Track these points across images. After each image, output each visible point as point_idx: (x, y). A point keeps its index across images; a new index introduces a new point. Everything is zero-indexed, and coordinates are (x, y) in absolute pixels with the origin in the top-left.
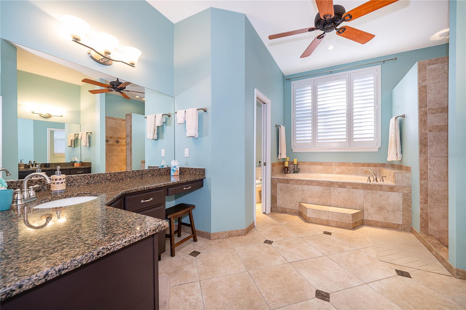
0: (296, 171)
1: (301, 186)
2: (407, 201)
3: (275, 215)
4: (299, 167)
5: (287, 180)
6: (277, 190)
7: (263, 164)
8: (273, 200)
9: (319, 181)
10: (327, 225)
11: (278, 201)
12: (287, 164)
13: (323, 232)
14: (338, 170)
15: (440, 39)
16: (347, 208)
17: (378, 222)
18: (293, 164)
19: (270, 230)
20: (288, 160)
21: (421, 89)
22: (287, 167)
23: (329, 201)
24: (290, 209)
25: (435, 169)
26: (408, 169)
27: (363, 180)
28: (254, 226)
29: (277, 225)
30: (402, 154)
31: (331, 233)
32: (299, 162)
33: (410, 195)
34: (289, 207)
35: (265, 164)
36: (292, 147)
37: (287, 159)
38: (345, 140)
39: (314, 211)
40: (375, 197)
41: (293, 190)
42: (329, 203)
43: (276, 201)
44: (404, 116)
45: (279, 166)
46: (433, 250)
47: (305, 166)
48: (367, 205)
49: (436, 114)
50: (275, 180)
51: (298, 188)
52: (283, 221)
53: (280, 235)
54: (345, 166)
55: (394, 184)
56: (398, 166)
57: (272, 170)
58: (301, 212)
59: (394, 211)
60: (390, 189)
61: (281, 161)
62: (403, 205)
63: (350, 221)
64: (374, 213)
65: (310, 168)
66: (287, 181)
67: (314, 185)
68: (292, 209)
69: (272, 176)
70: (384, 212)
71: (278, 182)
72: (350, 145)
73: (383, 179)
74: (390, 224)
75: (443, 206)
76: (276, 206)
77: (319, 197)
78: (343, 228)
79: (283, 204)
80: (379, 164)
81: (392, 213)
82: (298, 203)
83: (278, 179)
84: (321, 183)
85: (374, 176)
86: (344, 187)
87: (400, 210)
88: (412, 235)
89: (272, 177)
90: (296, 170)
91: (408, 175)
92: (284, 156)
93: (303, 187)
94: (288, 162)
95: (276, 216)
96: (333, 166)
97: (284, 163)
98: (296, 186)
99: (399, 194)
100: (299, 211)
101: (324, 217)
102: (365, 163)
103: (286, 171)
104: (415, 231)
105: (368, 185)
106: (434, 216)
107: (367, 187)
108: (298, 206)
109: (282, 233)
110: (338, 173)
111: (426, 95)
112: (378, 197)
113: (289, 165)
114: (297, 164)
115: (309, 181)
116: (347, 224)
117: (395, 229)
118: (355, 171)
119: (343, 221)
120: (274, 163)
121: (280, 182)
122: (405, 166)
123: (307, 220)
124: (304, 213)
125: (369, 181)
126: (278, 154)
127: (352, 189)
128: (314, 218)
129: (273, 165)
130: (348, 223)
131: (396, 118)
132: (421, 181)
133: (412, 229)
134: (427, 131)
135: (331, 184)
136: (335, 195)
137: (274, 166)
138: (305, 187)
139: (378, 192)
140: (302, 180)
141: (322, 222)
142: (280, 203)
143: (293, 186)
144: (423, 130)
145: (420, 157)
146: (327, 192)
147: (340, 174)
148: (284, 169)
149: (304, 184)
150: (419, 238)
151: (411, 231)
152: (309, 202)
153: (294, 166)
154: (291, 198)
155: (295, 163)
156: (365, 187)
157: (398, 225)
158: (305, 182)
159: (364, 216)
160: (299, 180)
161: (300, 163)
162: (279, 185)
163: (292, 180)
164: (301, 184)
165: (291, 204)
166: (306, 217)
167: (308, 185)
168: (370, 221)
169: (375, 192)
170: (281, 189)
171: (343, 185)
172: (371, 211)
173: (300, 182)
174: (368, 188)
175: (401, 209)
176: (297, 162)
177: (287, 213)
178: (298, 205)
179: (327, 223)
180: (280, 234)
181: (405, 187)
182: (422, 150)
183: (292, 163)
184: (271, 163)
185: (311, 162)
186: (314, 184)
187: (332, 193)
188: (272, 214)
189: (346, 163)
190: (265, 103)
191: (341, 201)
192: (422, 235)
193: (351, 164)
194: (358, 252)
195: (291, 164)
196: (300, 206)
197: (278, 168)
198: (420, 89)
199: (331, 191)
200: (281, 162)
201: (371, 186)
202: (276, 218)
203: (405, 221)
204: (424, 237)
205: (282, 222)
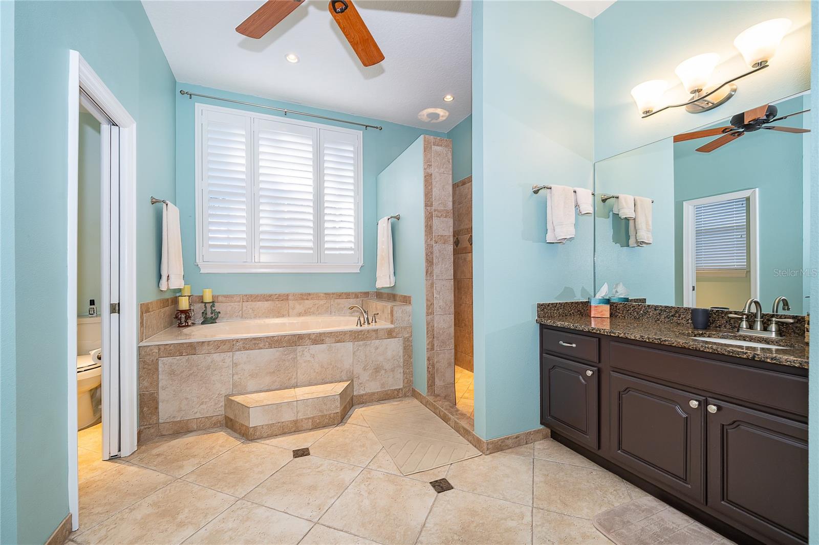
0: (210, 319)
1: (231, 353)
2: (408, 349)
3: (155, 451)
4: (218, 307)
5: (191, 345)
6: (160, 377)
7: (106, 309)
8: (145, 409)
9: (273, 337)
10: (295, 432)
11: (161, 407)
12: (184, 304)
13: (292, 453)
14: (299, 308)
15: (426, 121)
16: (327, 383)
17: (373, 394)
18: (202, 302)
19: (139, 517)
20: (187, 292)
21: (427, 177)
22: (183, 312)
23: (294, 377)
24: (199, 420)
25: (441, 297)
26: (406, 300)
27: (348, 323)
28: (71, 532)
29: (166, 484)
30: (395, 276)
31: (308, 449)
32: (218, 296)
33: (411, 339)
34: (198, 415)
35: (115, 308)
36: (197, 261)
37: (186, 289)
38: (311, 252)
39: (266, 408)
40: (370, 351)
41: (208, 368)
42: (293, 381)
43: (157, 408)
44: (398, 218)
45: (163, 310)
46: (450, 419)
47: (232, 304)
48: (358, 370)
49: (441, 218)
50: (151, 350)
51: (223, 361)
52: (185, 463)
53: (179, 520)
54: (312, 299)
55: (392, 326)
56: (389, 296)
57: (142, 323)
58: (231, 420)
59: (393, 370)
60: (388, 334)
61: (168, 296)
62: (404, 356)
63: (336, 407)
64: (368, 380)
65: (244, 308)
66: (192, 348)
67: (261, 349)
68: (207, 417)
69: (141, 339)
70: (382, 375)
71: (161, 355)
72: (319, 262)
73: (375, 320)
74: (389, 392)
75: (448, 350)
76: (158, 423)
77: (274, 372)
78: (324, 427)
79: (180, 410)
80: (361, 293)
81: (391, 373)
82: (223, 399)
83: (162, 348)
84: (277, 341)
85: (365, 314)
86: (322, 342)
87: (400, 366)
88: (416, 402)
89: (141, 344)
90: (209, 315)
91: (408, 308)
92: (176, 282)
93: (234, 358)
94: (189, 296)
95: (158, 455)
96: (290, 302)
97: (175, 301)
98: (216, 357)
99: (399, 340)
100: (226, 418)
101: (288, 417)
102: (343, 293)
103: (183, 320)
104: (420, 394)
105: (358, 332)
106: (440, 366)
107: (358, 335)
108: (222, 406)
109: (187, 510)
110: (300, 315)
111: (432, 188)
112: (374, 351)
113: (190, 305)
114: (213, 302)
115: (251, 340)
116: (332, 415)
117: (394, 398)
118: (329, 308)
119: (325, 412)
120: (148, 304)
121: (170, 355)
122: (402, 296)
123: (247, 435)
124: (241, 421)
125: (359, 325)
126: (160, 277)
127: (335, 344)
128: (266, 425)
129: (144, 309)
130: (334, 413)
131: (388, 219)
132: (428, 317)
133: (414, 390)
134: (433, 242)
135: (296, 340)
136: (305, 362)
137: (146, 312)
138: (241, 356)
139: (373, 341)
140: (233, 340)
141: (283, 430)
142: (167, 411)
143: (209, 359)
144: (429, 241)
145: (426, 280)
146: (290, 357)
147: (302, 316)
148: (176, 317)
149: (239, 350)
150: (427, 404)
151: (412, 396)
152: (249, 389)
153: (206, 307)
154: (204, 389)
155: (208, 298)
156: (355, 336)
157: (398, 390)
158: (240, 344)
159: (354, 390)
160: (224, 342)
161: (220, 299)
162: (165, 363)
163: (206, 344)
164: (231, 350)
165: (204, 406)
166: (247, 428)
167: (248, 350)
168: (362, 395)
169: (369, 342)
170: (172, 373)
171: (318, 339)
172: (365, 376)
173: (226, 347)
174: (360, 337)
175: (402, 365)
176: (213, 297)
177: (191, 431)
178: (223, 404)
179: (295, 428)
180: (181, 517)
181: (405, 328)
182: (428, 269)
183: (201, 299)
184: (137, 305)
185: (246, 296)
186: (261, 346)
187: (298, 358)
188: (144, 452)
189: (313, 294)
190: (115, 124)
191: (317, 371)
192: (431, 399)
193: (322, 295)
194: (369, 476)
195: (196, 302)
196: (229, 403)
197: (159, 315)
198: (425, 177)
199: (298, 354)
200: (168, 300)
201: (363, 333)
202: (160, 459)
203: (406, 380)
204: (434, 401)
205: (181, 467)
